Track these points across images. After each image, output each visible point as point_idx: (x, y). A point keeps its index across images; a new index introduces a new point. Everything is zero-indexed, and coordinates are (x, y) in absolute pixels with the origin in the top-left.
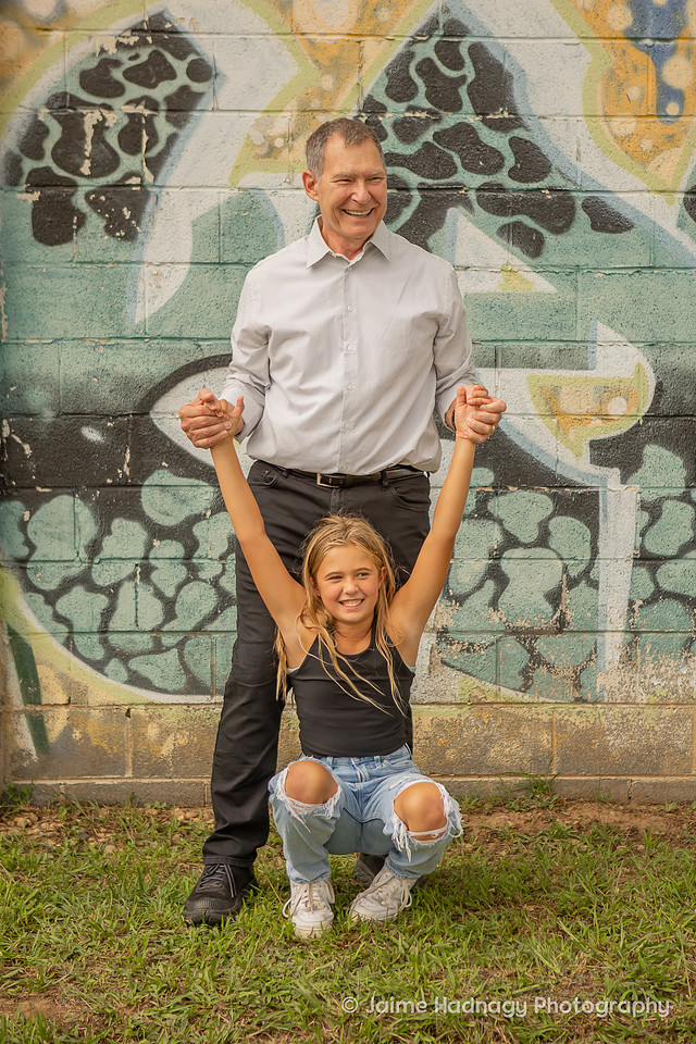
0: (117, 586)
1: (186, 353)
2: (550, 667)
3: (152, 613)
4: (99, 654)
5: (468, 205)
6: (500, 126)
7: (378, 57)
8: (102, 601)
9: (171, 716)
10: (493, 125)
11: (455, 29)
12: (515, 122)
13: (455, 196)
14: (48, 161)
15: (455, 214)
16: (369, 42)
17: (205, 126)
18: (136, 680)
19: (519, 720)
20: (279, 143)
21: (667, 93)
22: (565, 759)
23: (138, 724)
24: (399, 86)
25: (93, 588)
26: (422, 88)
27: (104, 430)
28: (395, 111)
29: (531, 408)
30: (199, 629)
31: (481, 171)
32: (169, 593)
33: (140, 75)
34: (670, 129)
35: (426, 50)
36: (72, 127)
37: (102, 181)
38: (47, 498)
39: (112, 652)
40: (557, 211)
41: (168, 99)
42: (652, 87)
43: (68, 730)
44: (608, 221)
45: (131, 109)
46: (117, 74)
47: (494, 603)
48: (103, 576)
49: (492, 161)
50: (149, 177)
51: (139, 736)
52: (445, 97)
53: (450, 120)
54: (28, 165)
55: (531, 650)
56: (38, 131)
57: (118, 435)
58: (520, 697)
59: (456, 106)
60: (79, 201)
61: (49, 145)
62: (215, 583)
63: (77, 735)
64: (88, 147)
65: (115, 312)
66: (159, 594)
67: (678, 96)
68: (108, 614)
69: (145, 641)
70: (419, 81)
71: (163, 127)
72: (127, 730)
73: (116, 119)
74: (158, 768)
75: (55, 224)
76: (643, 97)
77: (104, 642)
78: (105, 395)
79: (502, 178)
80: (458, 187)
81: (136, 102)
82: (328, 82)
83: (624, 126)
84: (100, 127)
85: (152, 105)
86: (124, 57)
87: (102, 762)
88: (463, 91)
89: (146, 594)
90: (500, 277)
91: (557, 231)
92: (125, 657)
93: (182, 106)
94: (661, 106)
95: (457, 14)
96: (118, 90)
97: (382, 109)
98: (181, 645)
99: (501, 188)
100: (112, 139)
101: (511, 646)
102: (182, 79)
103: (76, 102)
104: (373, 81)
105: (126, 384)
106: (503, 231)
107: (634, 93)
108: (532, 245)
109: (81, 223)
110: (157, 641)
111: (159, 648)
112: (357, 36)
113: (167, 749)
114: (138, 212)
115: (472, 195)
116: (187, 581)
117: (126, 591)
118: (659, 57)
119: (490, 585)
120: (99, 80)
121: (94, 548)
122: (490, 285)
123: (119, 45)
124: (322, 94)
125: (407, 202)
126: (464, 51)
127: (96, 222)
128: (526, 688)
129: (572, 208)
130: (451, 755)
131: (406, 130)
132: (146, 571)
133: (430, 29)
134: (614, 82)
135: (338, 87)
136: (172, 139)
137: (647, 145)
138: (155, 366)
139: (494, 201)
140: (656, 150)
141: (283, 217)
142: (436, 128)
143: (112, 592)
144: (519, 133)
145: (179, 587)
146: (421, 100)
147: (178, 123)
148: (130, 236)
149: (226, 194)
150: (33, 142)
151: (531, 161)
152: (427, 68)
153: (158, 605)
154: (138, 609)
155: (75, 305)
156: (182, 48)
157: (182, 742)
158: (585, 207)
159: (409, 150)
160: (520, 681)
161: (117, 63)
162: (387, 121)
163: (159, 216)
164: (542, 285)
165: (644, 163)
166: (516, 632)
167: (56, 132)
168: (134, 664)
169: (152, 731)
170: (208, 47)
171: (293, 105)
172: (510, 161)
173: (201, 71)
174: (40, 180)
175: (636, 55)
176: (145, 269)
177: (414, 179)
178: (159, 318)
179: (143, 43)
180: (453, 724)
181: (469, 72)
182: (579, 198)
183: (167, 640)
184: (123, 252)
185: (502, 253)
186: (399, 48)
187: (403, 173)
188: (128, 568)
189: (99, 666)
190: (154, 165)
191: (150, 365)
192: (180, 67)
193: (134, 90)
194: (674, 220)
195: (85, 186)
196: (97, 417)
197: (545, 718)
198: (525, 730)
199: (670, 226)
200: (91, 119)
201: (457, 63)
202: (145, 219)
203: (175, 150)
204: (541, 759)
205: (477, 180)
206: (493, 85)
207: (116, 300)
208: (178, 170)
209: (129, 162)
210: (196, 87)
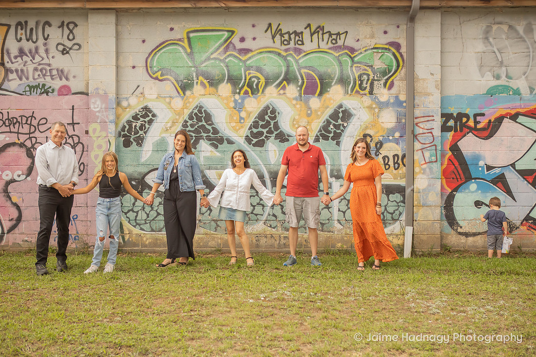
0: (138, 211)
1: (151, 168)
2: (220, 227)
3: (145, 217)
4: (135, 224)
5: (204, 140)
6: (209, 125)
7: (187, 112)
8: (135, 214)
9: (148, 236)
10: (208, 124)
11: (201, 107)
12: (213, 124)
13: (201, 138)
14: (126, 132)
15: (202, 141)
16: (185, 110)
17: (154, 125)
18: (142, 229)
19: (215, 237)
20: (168, 128)
21: (241, 118)
22: (223, 245)
23: (142, 238)
24: (191, 118)
25: (134, 212)
26: (195, 118)
27: (136, 182)
28: (190, 122)
29: (216, 177)
30: (153, 220)
31: (206, 133)
32: (148, 213)
33: (142, 116)
34: (242, 125)
35: (196, 111)
36: (130, 126)
37: (136, 136)
38: (126, 195)
39: (137, 224)
40: (221, 140)
41: (148, 121)
42: (238, 117)
43: (129, 239)
44: (230, 142)
45: (141, 123)
46: (139, 116)
47: (209, 215)
48: (136, 209)
49: (209, 131)
50: (144, 135)
51: (142, 240)
52: (199, 119)
53: (200, 124)
54: (122, 133)
55: (217, 224)
56: (124, 127)
57: (138, 183)
58: (215, 233)
59: (202, 121)
60: (132, 140)
61: (126, 129)
62: (156, 211)
63: (131, 239)
64: (133, 130)
65: (138, 160)
66: (146, 213)
67: (243, 119)
68: (136, 216)
69: (143, 222)
70: (194, 117)
71: (147, 126)
72: (140, 239)
73: (138, 125)
74: (146, 246)
75: (127, 144)
76: (237, 119)
77: (136, 222)
78: (136, 175)
79: (210, 134)
80: (202, 136)
81: (142, 121)
82: (177, 117)
83: (233, 124)
84: (135, 126)
85: (145, 122)
86: (140, 113)
87: (135, 245)
88: (203, 118)
89: (143, 213)
90: (210, 153)
91: (221, 144)
92: (140, 225)
93: (150, 122)
94: (240, 121)
95: (201, 104)
96: (139, 119)
97: (188, 122)
98: (150, 223)
99: (210, 136)
100: (138, 128)
101: (213, 223)
102: (151, 117)
103: (131, 122)
104: (186, 117)
105: (140, 173)
106: (210, 144)
107: (235, 118)
108: (216, 147)
109: (132, 144)
110: (146, 222)
111: (146, 223)
112: (183, 109)
113: (147, 242)
114: (142, 142)
115: (205, 138)
116: (151, 210)
117: (140, 212)
118: (239, 112)
119: (209, 211)
120: (135, 118)
121: (134, 204)
122: (208, 154)
123: (139, 111)
124: (176, 119)
125: (192, 139)
126: (203, 111)
127: (134, 143)
128: (216, 231)
129: (224, 140)
130: (201, 244)
131: (192, 126)
132: (144, 208)
133: (196, 107)
134: (231, 116)
135: (179, 118)
136: (149, 128)
137: (238, 128)
138: (146, 170)
139: (209, 139)
140: (239, 129)
141: (169, 142)
142: (198, 125)
143: (137, 212)
144: (213, 126)
145: (150, 212)
146: (195, 120)
147: (150, 125)
148: (141, 146)
149: (159, 138)
150: (123, 129)
151: (216, 131)
152: (196, 114)
153: (146, 215)
154: (142, 216)
155: (131, 159)
156: (151, 112)
157: (150, 241)
158: (226, 139)
159: (193, 129)
160: (215, 230)
161: (139, 114)
162: (188, 124)
163: (146, 142)
164: (218, 154)
165: (237, 131)
166: (214, 220)
167: (127, 127)
168: (141, 226)
169: (145, 239)
170: (155, 111)
171: (171, 121)
172: (212, 131)
173: (154, 115)
174: (124, 136)
175: (235, 111)
176: (144, 152)
177: (194, 135)
178: (146, 161)
179: (143, 111)
180: (202, 238)
181: (204, 115)
182: (225, 138)
183: (147, 222)
184: (140, 149)
185: (210, 148)
186: (191, 111)
187: (191, 133)
188: (140, 208)
189: (135, 226)
190: (145, 133)
191: (144, 170)
192: (150, 115)
193: (142, 119)
194: (243, 142)
195: (133, 137)
196: (135, 179)
197: (220, 237)
198: (216, 239)
199: (242, 143)
200: (134, 124)
201: (202, 113)
202: (144, 143)
203: (149, 130)
204: (219, 245)
205: (206, 135)
206: (208, 117)
207: (138, 158)
208: (149, 134)
209: (141, 132)
210: (153, 118)
